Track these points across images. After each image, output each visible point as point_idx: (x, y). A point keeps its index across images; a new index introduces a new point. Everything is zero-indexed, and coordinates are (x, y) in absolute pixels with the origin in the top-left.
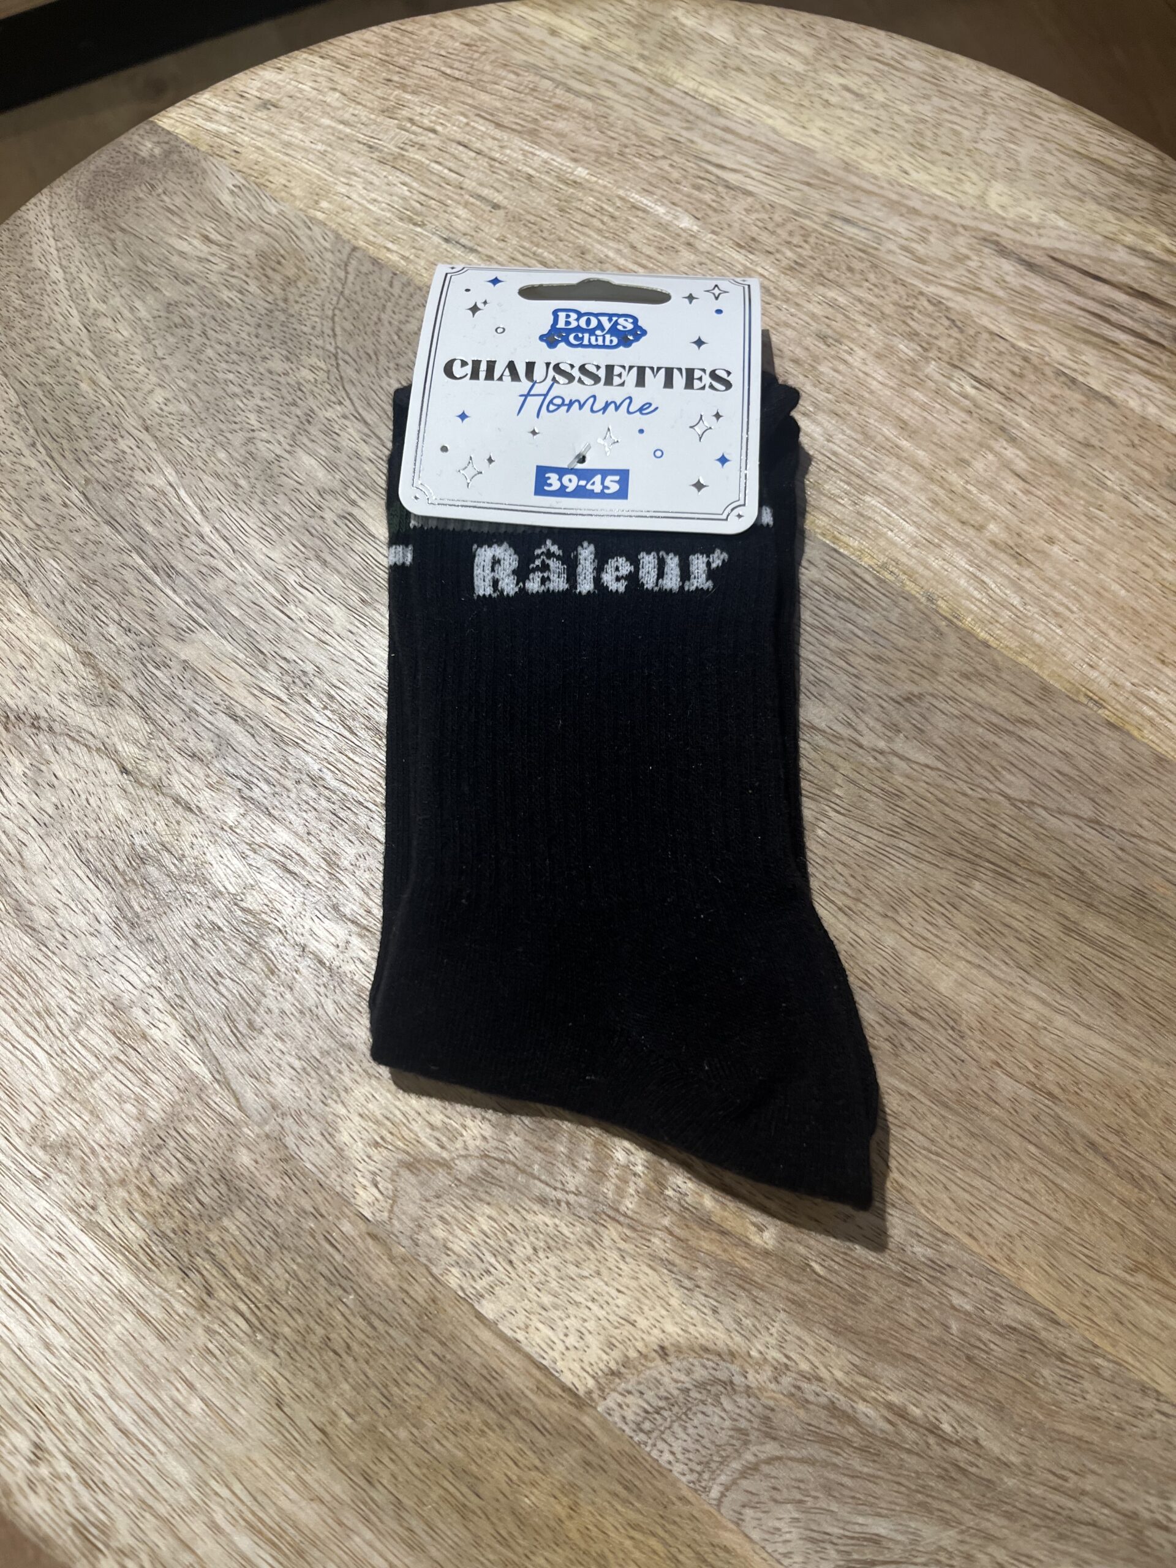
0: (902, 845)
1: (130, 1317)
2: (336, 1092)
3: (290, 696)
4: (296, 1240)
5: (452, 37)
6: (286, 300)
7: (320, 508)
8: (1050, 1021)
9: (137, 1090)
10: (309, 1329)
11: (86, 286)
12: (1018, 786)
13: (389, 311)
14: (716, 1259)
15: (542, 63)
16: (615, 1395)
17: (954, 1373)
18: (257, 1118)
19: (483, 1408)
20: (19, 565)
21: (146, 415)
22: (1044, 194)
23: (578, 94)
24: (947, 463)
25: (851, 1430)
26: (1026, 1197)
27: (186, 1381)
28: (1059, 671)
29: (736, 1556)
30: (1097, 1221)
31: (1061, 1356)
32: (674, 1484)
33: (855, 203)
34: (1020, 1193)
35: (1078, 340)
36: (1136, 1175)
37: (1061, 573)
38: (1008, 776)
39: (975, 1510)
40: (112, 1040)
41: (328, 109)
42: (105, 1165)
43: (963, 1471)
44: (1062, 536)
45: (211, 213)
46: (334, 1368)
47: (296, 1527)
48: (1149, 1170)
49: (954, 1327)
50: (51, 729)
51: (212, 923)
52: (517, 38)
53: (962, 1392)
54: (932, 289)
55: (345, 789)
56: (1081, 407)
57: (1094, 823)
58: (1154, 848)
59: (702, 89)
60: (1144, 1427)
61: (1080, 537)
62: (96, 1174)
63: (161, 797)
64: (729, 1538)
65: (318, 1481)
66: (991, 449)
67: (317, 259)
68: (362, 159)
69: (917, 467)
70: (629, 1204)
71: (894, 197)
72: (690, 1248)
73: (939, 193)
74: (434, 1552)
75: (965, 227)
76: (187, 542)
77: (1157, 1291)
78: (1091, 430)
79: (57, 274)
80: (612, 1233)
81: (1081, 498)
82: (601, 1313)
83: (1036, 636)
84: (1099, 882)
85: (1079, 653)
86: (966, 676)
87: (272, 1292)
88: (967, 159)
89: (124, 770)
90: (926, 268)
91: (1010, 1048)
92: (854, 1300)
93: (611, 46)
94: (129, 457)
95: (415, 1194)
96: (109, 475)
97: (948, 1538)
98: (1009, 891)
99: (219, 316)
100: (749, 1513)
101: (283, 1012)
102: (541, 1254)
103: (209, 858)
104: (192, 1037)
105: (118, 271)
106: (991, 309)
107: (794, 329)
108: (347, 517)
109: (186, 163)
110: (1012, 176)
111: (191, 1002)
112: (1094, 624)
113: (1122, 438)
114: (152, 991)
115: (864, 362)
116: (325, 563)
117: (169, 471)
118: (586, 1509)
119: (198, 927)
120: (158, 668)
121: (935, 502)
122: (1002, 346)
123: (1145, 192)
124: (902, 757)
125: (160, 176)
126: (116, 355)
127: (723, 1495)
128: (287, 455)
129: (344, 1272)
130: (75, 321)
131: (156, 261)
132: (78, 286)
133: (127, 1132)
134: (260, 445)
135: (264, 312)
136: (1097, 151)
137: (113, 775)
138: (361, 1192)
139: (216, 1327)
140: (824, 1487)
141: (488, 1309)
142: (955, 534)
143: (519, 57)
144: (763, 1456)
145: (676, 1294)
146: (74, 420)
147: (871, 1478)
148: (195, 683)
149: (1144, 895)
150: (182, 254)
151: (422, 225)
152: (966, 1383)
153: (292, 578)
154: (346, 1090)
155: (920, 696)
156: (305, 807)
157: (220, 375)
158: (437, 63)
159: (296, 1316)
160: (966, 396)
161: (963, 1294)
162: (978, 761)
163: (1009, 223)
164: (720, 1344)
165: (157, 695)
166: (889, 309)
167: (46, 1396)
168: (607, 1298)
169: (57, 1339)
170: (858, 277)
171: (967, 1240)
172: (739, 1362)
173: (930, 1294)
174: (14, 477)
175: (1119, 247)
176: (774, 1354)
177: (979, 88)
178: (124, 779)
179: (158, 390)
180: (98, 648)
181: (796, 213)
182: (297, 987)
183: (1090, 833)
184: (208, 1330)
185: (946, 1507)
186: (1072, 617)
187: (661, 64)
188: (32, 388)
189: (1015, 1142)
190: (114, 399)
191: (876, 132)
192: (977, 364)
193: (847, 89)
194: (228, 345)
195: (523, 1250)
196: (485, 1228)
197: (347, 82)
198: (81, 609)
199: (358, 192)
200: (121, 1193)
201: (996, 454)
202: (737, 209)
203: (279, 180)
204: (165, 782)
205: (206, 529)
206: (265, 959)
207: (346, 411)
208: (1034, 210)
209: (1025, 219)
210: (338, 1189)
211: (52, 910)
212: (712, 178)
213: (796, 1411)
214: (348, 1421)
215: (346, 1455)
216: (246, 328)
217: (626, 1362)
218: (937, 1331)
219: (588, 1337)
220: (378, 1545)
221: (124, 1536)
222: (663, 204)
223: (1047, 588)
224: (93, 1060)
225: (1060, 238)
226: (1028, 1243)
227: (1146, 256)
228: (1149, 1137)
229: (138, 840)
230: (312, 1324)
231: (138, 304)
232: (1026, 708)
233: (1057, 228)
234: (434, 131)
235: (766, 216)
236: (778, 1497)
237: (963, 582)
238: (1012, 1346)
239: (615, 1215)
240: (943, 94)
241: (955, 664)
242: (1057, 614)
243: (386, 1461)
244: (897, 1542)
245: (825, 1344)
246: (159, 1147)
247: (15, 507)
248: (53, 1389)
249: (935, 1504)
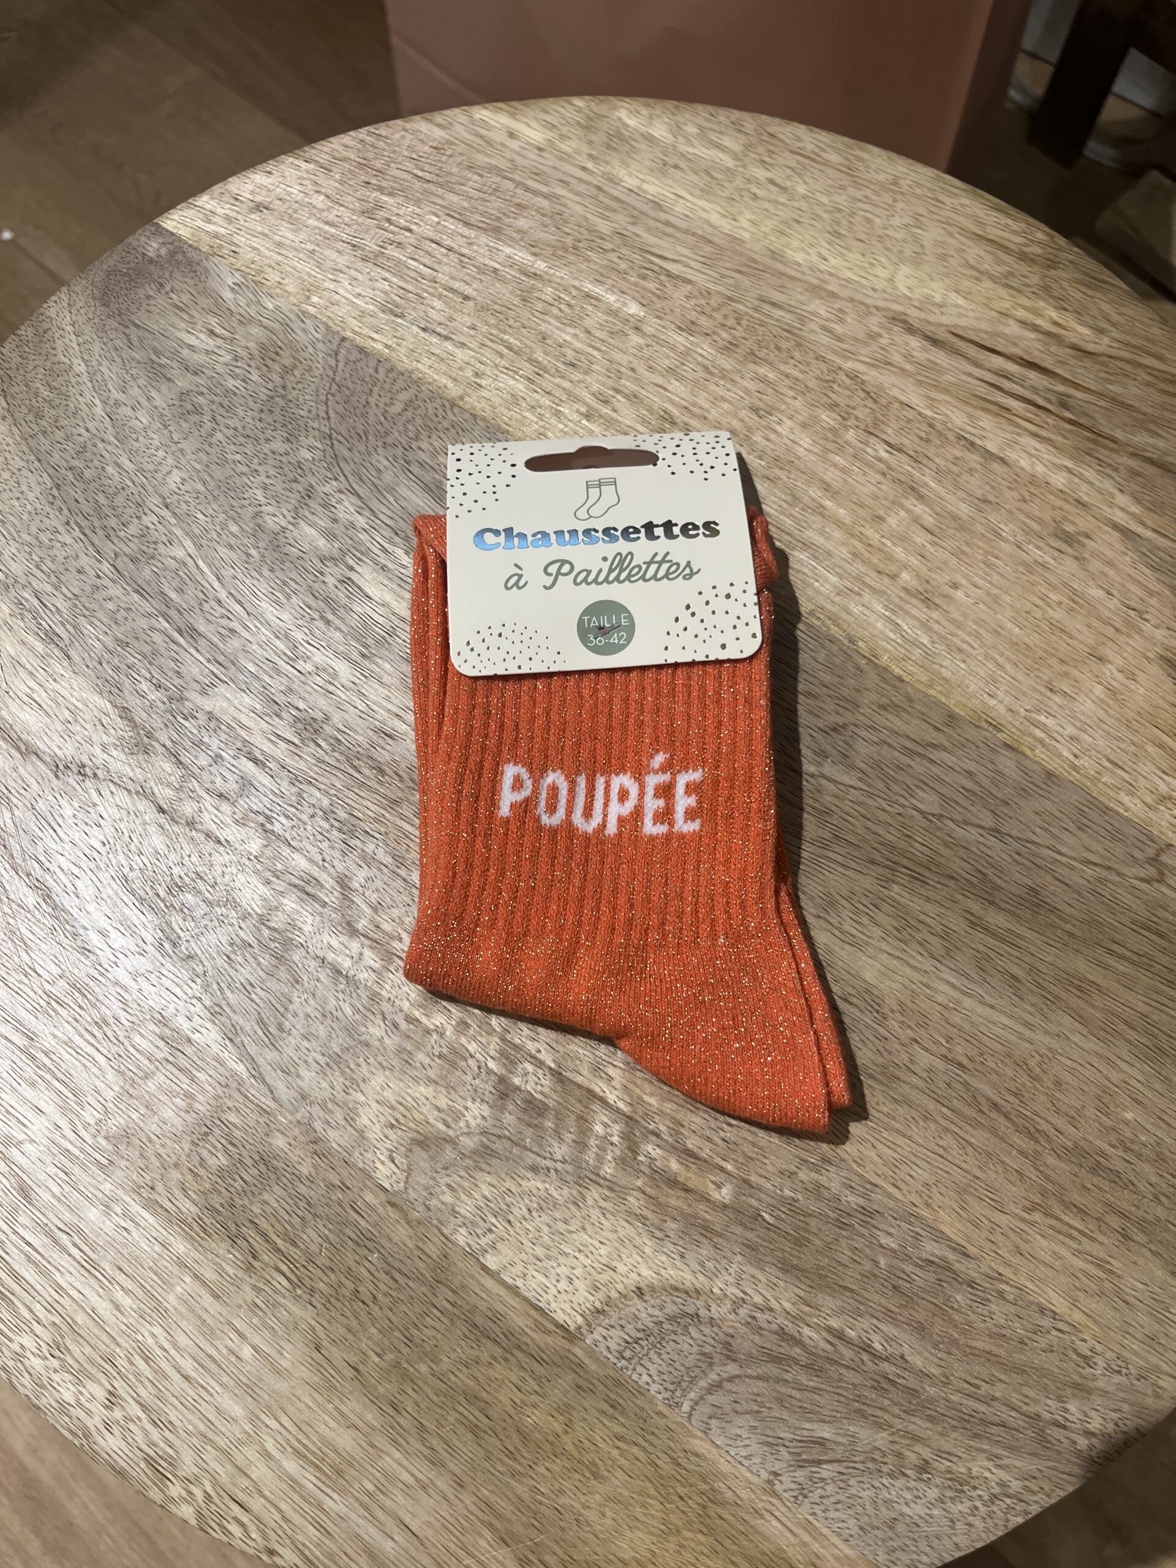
0: (831, 855)
1: (188, 1279)
2: (354, 1083)
3: (302, 740)
4: (327, 1209)
5: (421, 141)
6: (284, 387)
7: (322, 573)
8: (959, 1003)
9: (184, 1086)
10: (341, 1284)
11: (106, 377)
12: (929, 802)
13: (375, 395)
14: (682, 1213)
15: (503, 164)
16: (600, 1329)
17: (883, 1301)
18: (290, 1107)
19: (489, 1344)
20: (60, 630)
21: (166, 494)
22: (946, 275)
23: (536, 193)
24: (865, 520)
25: (798, 1351)
26: (941, 1151)
27: (237, 1331)
28: (964, 700)
29: (705, 1459)
30: (1000, 1170)
31: (971, 1284)
32: (651, 1401)
33: (781, 288)
34: (936, 1148)
35: (976, 407)
36: (1032, 1129)
37: (965, 615)
38: (920, 793)
39: (903, 1415)
40: (161, 1044)
41: (315, 211)
42: (161, 1151)
43: (892, 1382)
44: (964, 582)
45: (215, 309)
46: (364, 1316)
47: (336, 1451)
48: (1044, 1126)
49: (882, 1262)
50: (95, 775)
51: (242, 940)
52: (480, 141)
53: (890, 1316)
54: (849, 365)
55: (353, 820)
56: (978, 467)
57: (995, 831)
58: (1046, 852)
59: (645, 186)
60: (1043, 1342)
61: (980, 582)
62: (153, 1159)
63: (194, 833)
64: (700, 1445)
65: (353, 1411)
66: (902, 506)
67: (311, 350)
68: (347, 257)
69: (839, 524)
70: (608, 1170)
71: (815, 282)
72: (659, 1204)
73: (855, 278)
74: (452, 1466)
75: (877, 308)
76: (206, 607)
77: (1051, 1227)
78: (988, 488)
79: (79, 367)
80: (594, 1194)
81: (979, 547)
82: (587, 1262)
83: (943, 670)
84: (999, 881)
85: (981, 684)
86: (883, 707)
87: (307, 1253)
88: (878, 245)
89: (161, 810)
90: (843, 346)
91: (925, 1026)
92: (798, 1243)
93: (563, 146)
94: (151, 532)
95: (425, 1165)
96: (135, 548)
97: (881, 1439)
98: (923, 891)
99: (226, 403)
100: (714, 1423)
101: (308, 1016)
102: (534, 1214)
103: (237, 884)
104: (231, 1040)
105: (134, 364)
106: (899, 381)
107: (730, 403)
108: (346, 581)
109: (190, 263)
110: (917, 260)
111: (227, 1009)
112: (993, 659)
113: (1015, 494)
114: (194, 1001)
115: (792, 430)
116: (328, 622)
117: (188, 543)
118: (578, 1425)
119: (231, 945)
120: (186, 719)
121: (855, 555)
122: (911, 414)
123: (1036, 269)
124: (829, 780)
125: (167, 275)
126: (137, 440)
127: (693, 1409)
128: (291, 527)
129: (369, 1235)
130: (99, 410)
131: (168, 354)
132: (99, 378)
133: (178, 1122)
134: (267, 518)
135: (265, 398)
136: (993, 233)
137: (151, 815)
138: (378, 1165)
139: (261, 1285)
140: (776, 1399)
141: (492, 1262)
142: (872, 583)
143: (481, 159)
144: (725, 1375)
145: (649, 1243)
146: (102, 499)
147: (815, 1390)
148: (219, 732)
149: (1036, 892)
150: (191, 347)
151: (402, 316)
152: (893, 1308)
153: (299, 636)
154: (364, 1081)
155: (844, 727)
156: (320, 837)
157: (229, 457)
158: (409, 166)
159: (329, 1273)
160: (880, 460)
161: (890, 1234)
162: (895, 780)
163: (916, 303)
164: (688, 1284)
165: (188, 744)
166: (812, 384)
167: (118, 1350)
168: (592, 1249)
169: (126, 1301)
170: (784, 355)
171: (891, 1189)
172: (703, 1297)
173: (862, 1236)
174: (51, 553)
175: (1011, 322)
176: (732, 1290)
177: (890, 177)
178: (162, 819)
179: (175, 471)
180: (134, 702)
181: (730, 299)
182: (319, 994)
183: (992, 841)
184: (255, 1288)
185: (879, 1413)
186: (974, 653)
187: (608, 163)
188: (63, 471)
189: (931, 1105)
190: (136, 480)
191: (798, 222)
192: (889, 431)
193: (772, 182)
194: (235, 429)
195: (520, 1210)
196: (487, 1193)
197: (330, 184)
198: (117, 669)
199: (345, 288)
200: (175, 1175)
201: (908, 511)
202: (678, 295)
203: (274, 277)
204: (197, 819)
205: (223, 595)
206: (290, 970)
207: (342, 487)
208: (937, 290)
209: (928, 299)
210: (361, 1165)
211: (103, 933)
212: (656, 268)
213: (751, 1337)
214: (376, 1359)
215: (376, 1389)
216: (250, 413)
217: (609, 1302)
218: (868, 1266)
219: (576, 1282)
220: (405, 1462)
221: (188, 1465)
222: (613, 293)
223: (952, 628)
224: (146, 1062)
225: (960, 315)
226: (943, 1190)
227: (1035, 328)
228: (1042, 1098)
229: (176, 870)
230: (343, 1279)
231: (154, 393)
232: (935, 734)
233: (957, 306)
234: (410, 230)
235: (703, 302)
236: (738, 1407)
237: (879, 625)
238: (931, 1277)
239: (597, 1179)
240: (857, 185)
241: (873, 697)
242: (960, 651)
243: (410, 1391)
244: (840, 1444)
245: (775, 1280)
246: (206, 1134)
247: (54, 579)
248: (124, 1344)
249: (870, 1411)
